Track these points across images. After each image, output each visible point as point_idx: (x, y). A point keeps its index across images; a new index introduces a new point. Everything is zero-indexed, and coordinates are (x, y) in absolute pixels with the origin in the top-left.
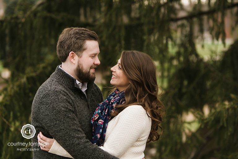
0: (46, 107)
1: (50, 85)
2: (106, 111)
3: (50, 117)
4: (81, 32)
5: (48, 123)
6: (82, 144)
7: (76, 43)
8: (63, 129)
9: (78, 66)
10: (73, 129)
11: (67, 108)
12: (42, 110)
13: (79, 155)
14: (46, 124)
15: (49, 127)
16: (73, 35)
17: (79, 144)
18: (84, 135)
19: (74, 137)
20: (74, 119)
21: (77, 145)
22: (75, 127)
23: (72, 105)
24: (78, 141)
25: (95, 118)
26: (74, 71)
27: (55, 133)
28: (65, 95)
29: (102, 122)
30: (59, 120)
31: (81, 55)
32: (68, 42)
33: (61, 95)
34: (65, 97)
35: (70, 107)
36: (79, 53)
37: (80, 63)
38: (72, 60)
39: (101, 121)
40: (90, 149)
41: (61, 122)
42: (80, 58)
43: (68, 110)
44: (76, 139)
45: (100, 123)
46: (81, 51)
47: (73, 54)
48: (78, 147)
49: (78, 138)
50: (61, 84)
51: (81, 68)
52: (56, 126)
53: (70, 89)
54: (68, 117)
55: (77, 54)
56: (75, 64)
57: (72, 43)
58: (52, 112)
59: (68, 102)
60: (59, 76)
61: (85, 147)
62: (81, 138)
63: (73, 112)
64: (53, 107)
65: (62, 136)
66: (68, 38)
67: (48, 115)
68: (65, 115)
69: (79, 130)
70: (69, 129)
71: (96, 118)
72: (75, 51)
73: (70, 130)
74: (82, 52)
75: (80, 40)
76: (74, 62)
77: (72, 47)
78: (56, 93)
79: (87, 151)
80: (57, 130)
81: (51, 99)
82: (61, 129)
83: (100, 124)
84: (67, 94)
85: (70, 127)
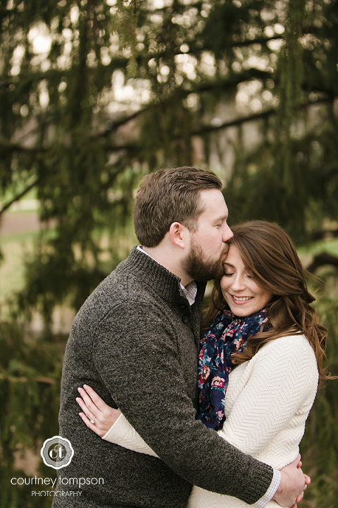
0: (113, 336)
1: (124, 289)
2: (222, 357)
3: (121, 361)
4: (186, 175)
5: (115, 376)
6: (187, 431)
7: (181, 201)
8: (150, 394)
9: (193, 251)
10: (171, 396)
11: (164, 346)
12: (104, 342)
13: (177, 455)
14: (109, 377)
15: (116, 386)
16: (170, 185)
17: (182, 431)
18: (194, 409)
19: (172, 414)
20: (176, 372)
21: (176, 432)
22: (175, 391)
23: (172, 339)
24: (180, 423)
25: (204, 375)
26: (182, 262)
27: (129, 400)
28: (159, 315)
29: (221, 381)
30: (142, 371)
31: (195, 226)
32: (162, 202)
33: (151, 314)
34: (159, 320)
35: (169, 344)
36: (191, 222)
37: (195, 244)
38: (177, 241)
39: (218, 381)
40: (204, 443)
41: (146, 376)
42: (195, 232)
43: (164, 349)
44: (176, 418)
45: (217, 384)
46: (193, 218)
47: (177, 226)
48: (179, 437)
49: (181, 417)
50: (146, 289)
51: (197, 254)
52: (134, 385)
53: (165, 300)
54: (164, 366)
55: (186, 225)
56: (183, 248)
57: (173, 201)
58: (130, 351)
59: (166, 331)
60: (141, 269)
61: (193, 440)
62: (186, 418)
63: (175, 355)
64: (133, 340)
65: (145, 409)
66: (160, 194)
67: (118, 356)
68: (158, 362)
69: (182, 399)
70: (162, 394)
71: (207, 376)
72: (182, 220)
73: (164, 398)
74: (197, 219)
75: (188, 191)
76: (182, 244)
77: (173, 211)
78: (140, 306)
79: (196, 446)
80: (135, 395)
81: (129, 320)
82: (145, 393)
83: (218, 386)
84: (164, 313)
85: (165, 389)
